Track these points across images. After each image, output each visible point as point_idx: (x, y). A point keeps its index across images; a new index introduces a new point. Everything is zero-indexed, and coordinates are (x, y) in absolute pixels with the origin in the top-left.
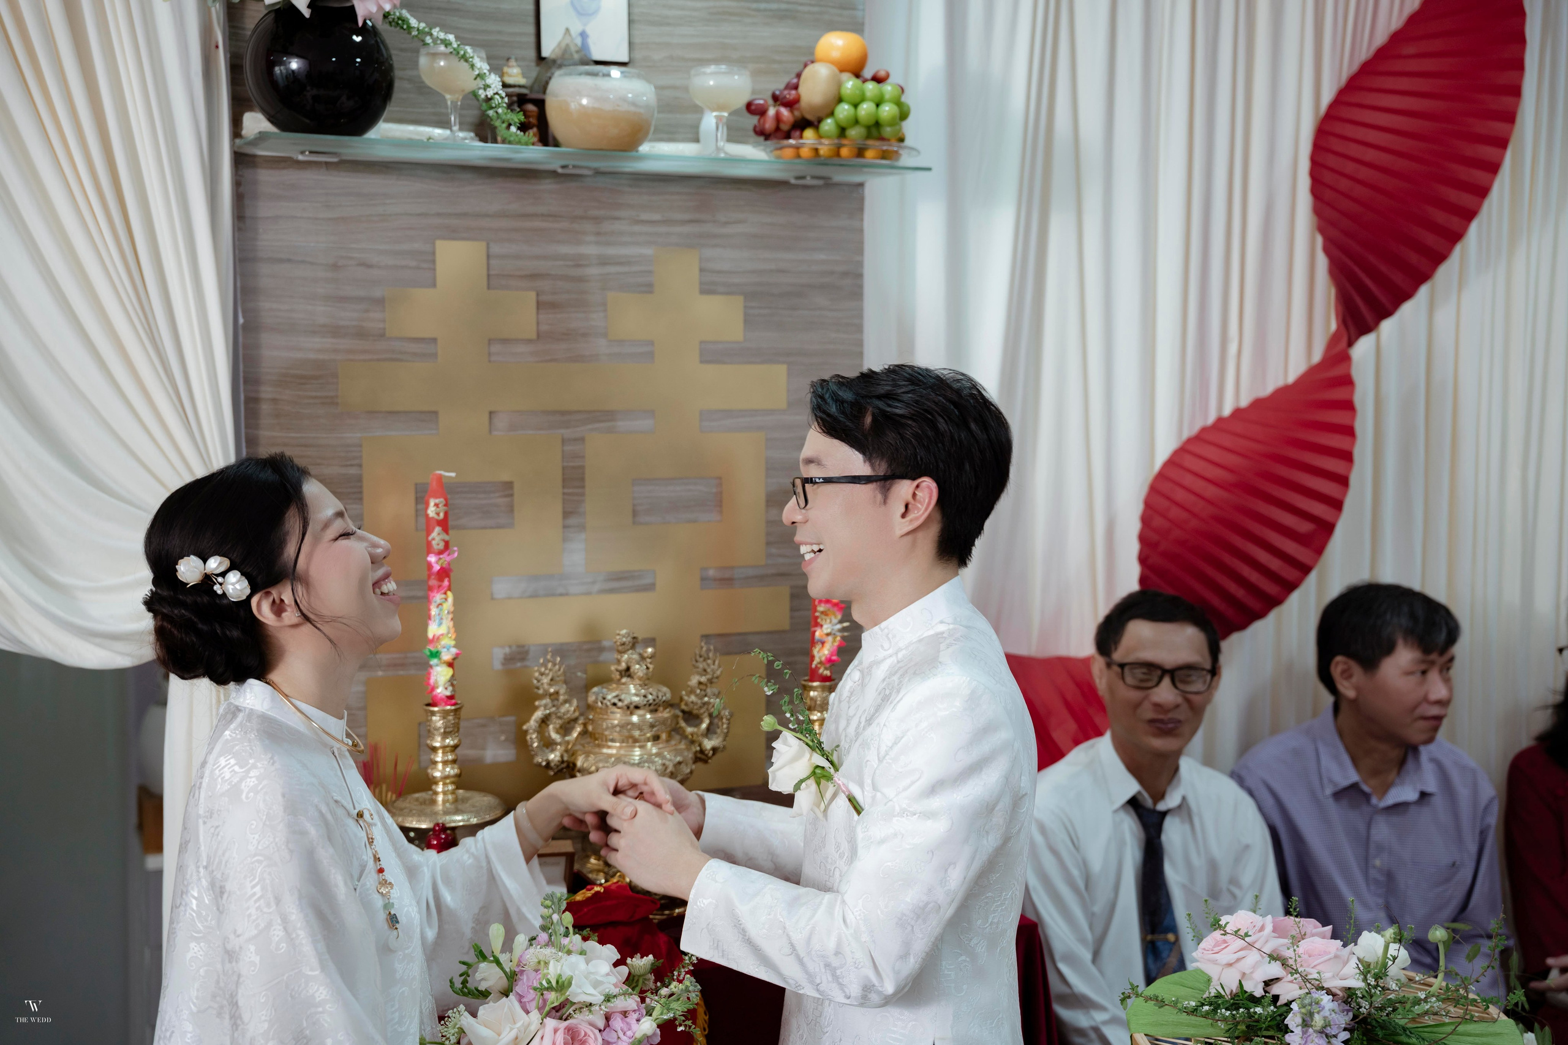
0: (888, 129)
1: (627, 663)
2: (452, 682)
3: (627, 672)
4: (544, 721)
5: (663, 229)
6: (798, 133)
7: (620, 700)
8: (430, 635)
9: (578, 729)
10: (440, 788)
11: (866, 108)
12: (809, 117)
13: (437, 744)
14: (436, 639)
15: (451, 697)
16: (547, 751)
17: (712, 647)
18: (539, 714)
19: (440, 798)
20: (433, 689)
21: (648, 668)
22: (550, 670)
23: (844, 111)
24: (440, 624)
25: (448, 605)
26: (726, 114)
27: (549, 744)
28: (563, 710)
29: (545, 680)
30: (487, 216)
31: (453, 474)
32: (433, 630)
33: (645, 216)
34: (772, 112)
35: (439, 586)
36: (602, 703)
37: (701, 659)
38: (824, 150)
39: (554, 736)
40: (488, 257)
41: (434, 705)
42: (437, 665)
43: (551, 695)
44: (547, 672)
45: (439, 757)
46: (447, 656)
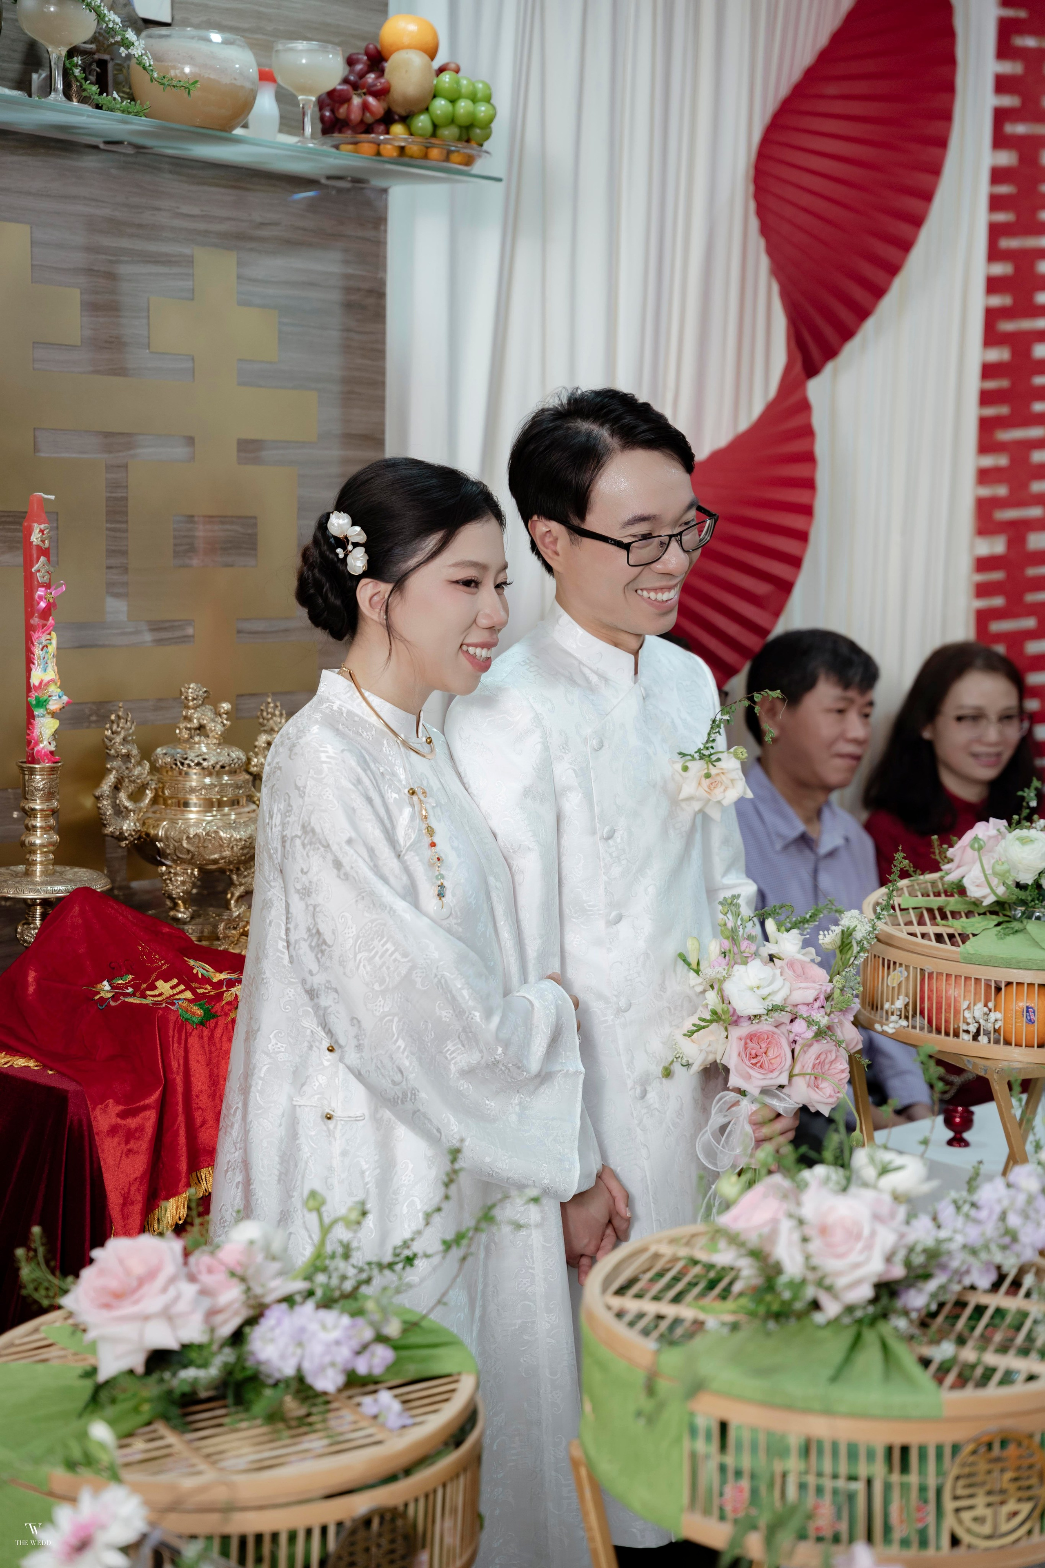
0: (478, 131)
1: (198, 719)
2: (56, 735)
3: (201, 728)
4: (117, 788)
5: (201, 226)
6: (382, 128)
7: (204, 760)
8: (35, 680)
9: (149, 794)
10: (38, 858)
11: (464, 106)
12: (400, 111)
13: (38, 807)
14: (43, 685)
15: (52, 753)
16: (119, 820)
17: (278, 704)
18: (111, 778)
19: (39, 868)
20: (37, 744)
21: (224, 725)
22: (122, 728)
23: (440, 106)
24: (45, 670)
25: (52, 648)
26: (314, 99)
27: (120, 812)
28: (136, 772)
29: (118, 739)
30: (29, 193)
31: (52, 497)
32: (36, 677)
33: (185, 209)
34: (356, 101)
35: (44, 626)
36: (182, 764)
37: (270, 716)
38: (414, 149)
39: (128, 804)
40: (33, 243)
41: (33, 761)
42: (43, 716)
43: (123, 756)
44: (119, 729)
45: (38, 823)
46: (54, 705)
